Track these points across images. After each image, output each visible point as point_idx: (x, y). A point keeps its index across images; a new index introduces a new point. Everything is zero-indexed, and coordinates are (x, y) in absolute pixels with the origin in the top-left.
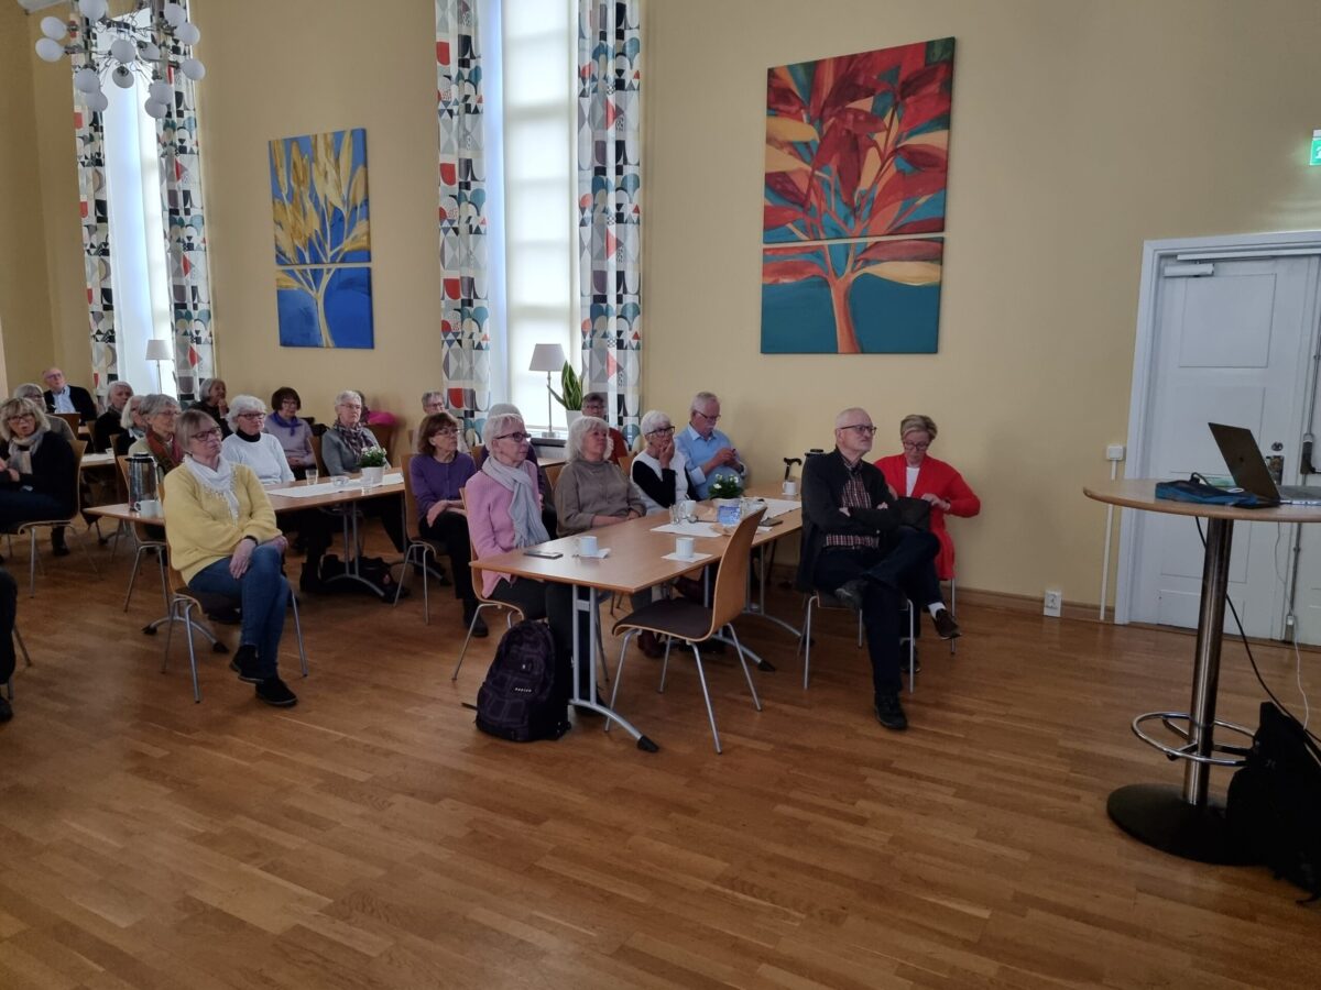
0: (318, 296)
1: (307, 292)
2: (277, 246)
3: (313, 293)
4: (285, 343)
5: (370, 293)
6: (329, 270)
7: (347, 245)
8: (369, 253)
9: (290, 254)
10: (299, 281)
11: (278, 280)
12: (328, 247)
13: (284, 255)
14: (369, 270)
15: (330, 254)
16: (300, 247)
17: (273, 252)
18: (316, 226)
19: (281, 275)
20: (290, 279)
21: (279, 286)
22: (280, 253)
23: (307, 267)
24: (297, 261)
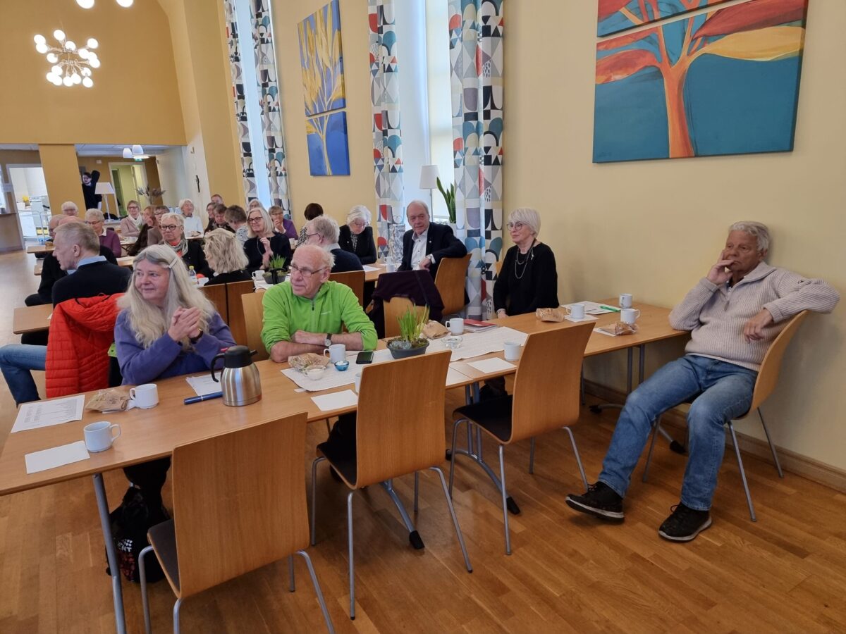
0: (323, 136)
1: (318, 134)
2: (305, 103)
3: (321, 135)
4: (312, 173)
6: (327, 116)
7: (333, 97)
8: (344, 101)
9: (311, 108)
10: (315, 127)
11: (307, 127)
12: (325, 99)
13: (308, 109)
14: (344, 114)
15: (327, 103)
16: (314, 101)
17: (304, 107)
18: (320, 83)
19: (308, 124)
20: (311, 126)
21: (307, 132)
22: (307, 107)
23: (318, 116)
24: (314, 113)
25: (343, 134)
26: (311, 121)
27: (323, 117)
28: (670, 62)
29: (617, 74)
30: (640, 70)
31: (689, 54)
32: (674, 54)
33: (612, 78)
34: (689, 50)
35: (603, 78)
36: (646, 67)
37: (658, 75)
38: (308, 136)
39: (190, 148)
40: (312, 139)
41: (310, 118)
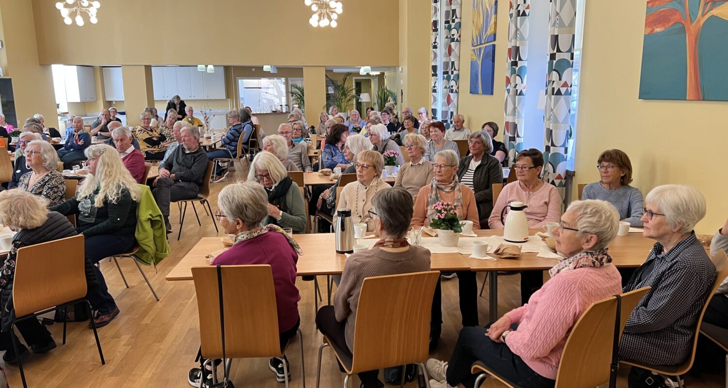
0: (480, 63)
2: (473, 37)
3: (478, 62)
4: (471, 92)
5: (493, 61)
6: (483, 47)
7: (489, 33)
8: (495, 35)
9: (475, 40)
10: (476, 56)
11: (471, 55)
12: (484, 34)
13: (473, 41)
14: (494, 46)
15: (484, 37)
16: (478, 36)
17: (472, 39)
18: (482, 23)
19: (473, 53)
20: (474, 54)
21: (471, 59)
22: (473, 39)
23: (478, 47)
24: (476, 44)
25: (491, 62)
26: (474, 50)
27: (481, 47)
28: (691, 19)
29: (658, 27)
30: (672, 25)
31: (703, 15)
32: (693, 14)
33: (655, 30)
34: (703, 12)
35: (650, 30)
36: (676, 23)
37: (683, 30)
38: (471, 62)
39: (400, 68)
40: (473, 64)
41: (473, 48)
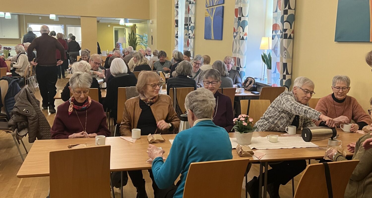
0: (212, 18)
1: (210, 17)
3: (211, 18)
4: (205, 38)
5: (223, 17)
6: (215, 8)
11: (205, 13)
13: (207, 3)
14: (223, 7)
15: (216, 1)
17: (205, 2)
19: (206, 11)
20: (208, 13)
21: (205, 16)
23: (211, 8)
24: (209, 6)
25: (221, 18)
26: (208, 10)
27: (213, 8)
38: (205, 18)
39: (151, 21)
40: (207, 19)
41: (207, 8)
